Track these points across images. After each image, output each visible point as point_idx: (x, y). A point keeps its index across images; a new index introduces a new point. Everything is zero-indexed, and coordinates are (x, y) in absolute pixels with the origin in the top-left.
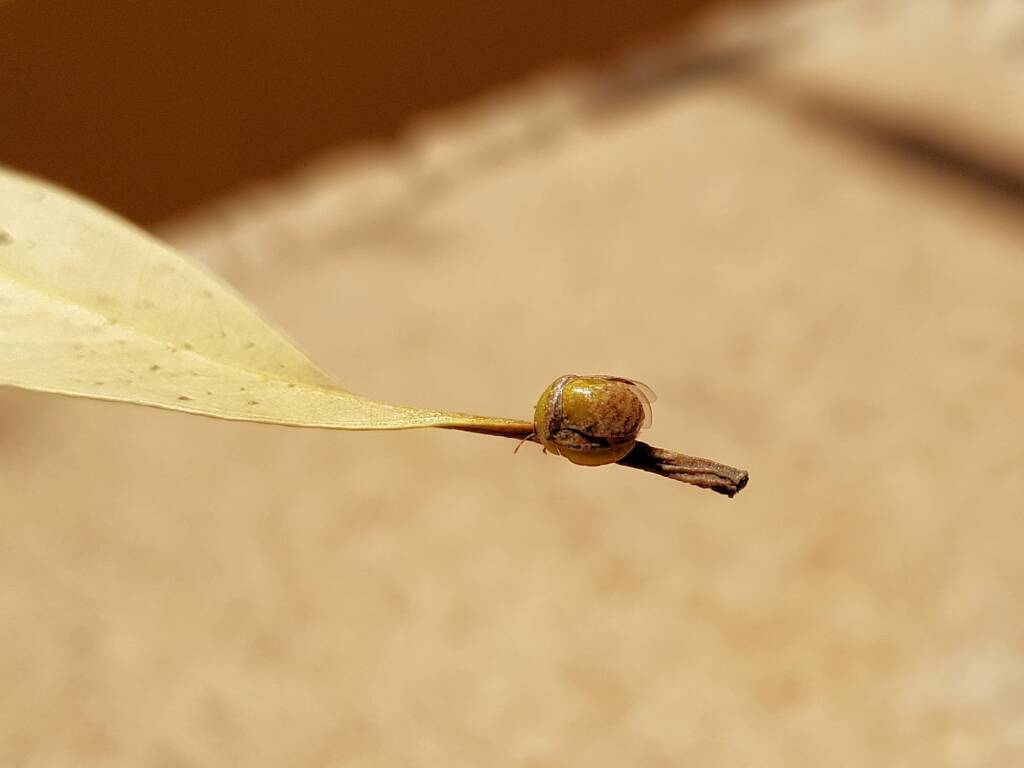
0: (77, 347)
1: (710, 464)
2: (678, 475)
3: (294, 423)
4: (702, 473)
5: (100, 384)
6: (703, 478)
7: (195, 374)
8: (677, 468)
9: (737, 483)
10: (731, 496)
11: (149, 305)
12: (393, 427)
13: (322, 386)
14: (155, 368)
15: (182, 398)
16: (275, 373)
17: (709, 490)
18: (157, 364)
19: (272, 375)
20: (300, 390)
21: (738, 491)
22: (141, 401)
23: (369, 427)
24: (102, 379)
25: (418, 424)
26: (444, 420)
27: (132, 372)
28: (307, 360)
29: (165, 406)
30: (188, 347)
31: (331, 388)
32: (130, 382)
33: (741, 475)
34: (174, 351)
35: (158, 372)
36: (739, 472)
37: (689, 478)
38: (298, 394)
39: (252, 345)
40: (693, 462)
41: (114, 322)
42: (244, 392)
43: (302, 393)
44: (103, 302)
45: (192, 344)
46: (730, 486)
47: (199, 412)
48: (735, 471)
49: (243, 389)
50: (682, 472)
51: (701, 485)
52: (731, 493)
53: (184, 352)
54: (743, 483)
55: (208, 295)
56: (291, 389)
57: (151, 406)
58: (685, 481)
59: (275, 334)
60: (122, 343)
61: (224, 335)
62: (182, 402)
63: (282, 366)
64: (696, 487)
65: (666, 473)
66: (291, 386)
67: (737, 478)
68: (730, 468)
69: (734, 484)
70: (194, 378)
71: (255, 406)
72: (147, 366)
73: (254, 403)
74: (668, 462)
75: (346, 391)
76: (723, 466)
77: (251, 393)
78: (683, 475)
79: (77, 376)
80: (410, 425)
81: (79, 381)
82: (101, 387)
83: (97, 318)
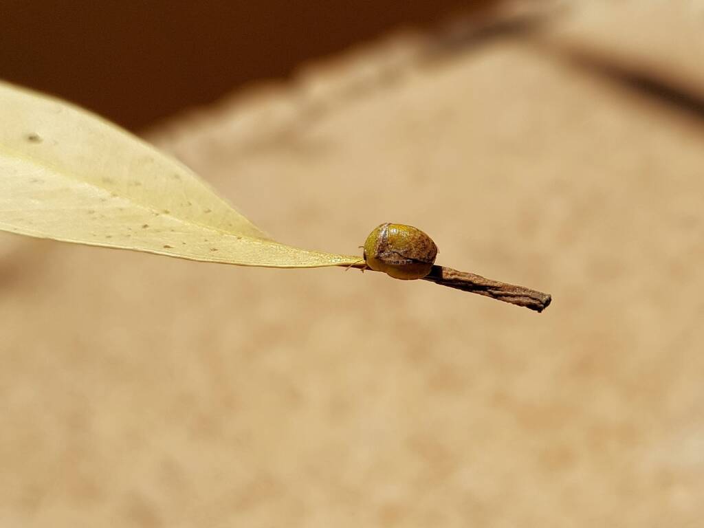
0: (91, 212)
1: (525, 290)
2: (504, 298)
3: (244, 263)
4: (520, 296)
5: (109, 237)
6: (521, 299)
7: (173, 231)
8: (503, 293)
9: (544, 302)
10: (540, 311)
11: (138, 184)
12: (311, 265)
13: (260, 238)
14: (145, 226)
15: (166, 247)
16: (226, 230)
17: (525, 307)
18: (146, 224)
19: (224, 231)
20: (244, 241)
21: (544, 308)
22: (139, 249)
23: (294, 266)
24: (111, 234)
25: (326, 264)
26: (344, 261)
27: (130, 229)
28: (247, 221)
29: (155, 252)
30: (167, 212)
31: (266, 240)
32: (129, 236)
33: (547, 297)
34: (157, 215)
35: (147, 229)
36: (545, 296)
37: (511, 299)
38: (244, 243)
39: (209, 211)
40: (514, 288)
41: (115, 195)
42: (206, 243)
43: (247, 243)
44: (107, 181)
45: (168, 210)
46: (539, 305)
47: (179, 256)
48: (542, 294)
49: (206, 241)
50: (507, 295)
51: (520, 304)
52: (540, 310)
53: (164, 216)
54: (548, 302)
55: (177, 177)
56: (239, 240)
57: (145, 252)
58: (508, 302)
59: (224, 204)
60: (121, 209)
61: (190, 204)
62: (166, 249)
63: (231, 225)
64: (515, 305)
65: (496, 296)
66: (239, 238)
67: (544, 300)
68: (539, 293)
69: (542, 304)
70: (172, 233)
71: (216, 252)
72: (141, 224)
73: (215, 250)
74: (497, 288)
75: (275, 242)
76: (534, 292)
77: (212, 243)
78: (508, 298)
79: (92, 232)
80: (321, 264)
81: (95, 235)
82: (111, 239)
83: (104, 193)
